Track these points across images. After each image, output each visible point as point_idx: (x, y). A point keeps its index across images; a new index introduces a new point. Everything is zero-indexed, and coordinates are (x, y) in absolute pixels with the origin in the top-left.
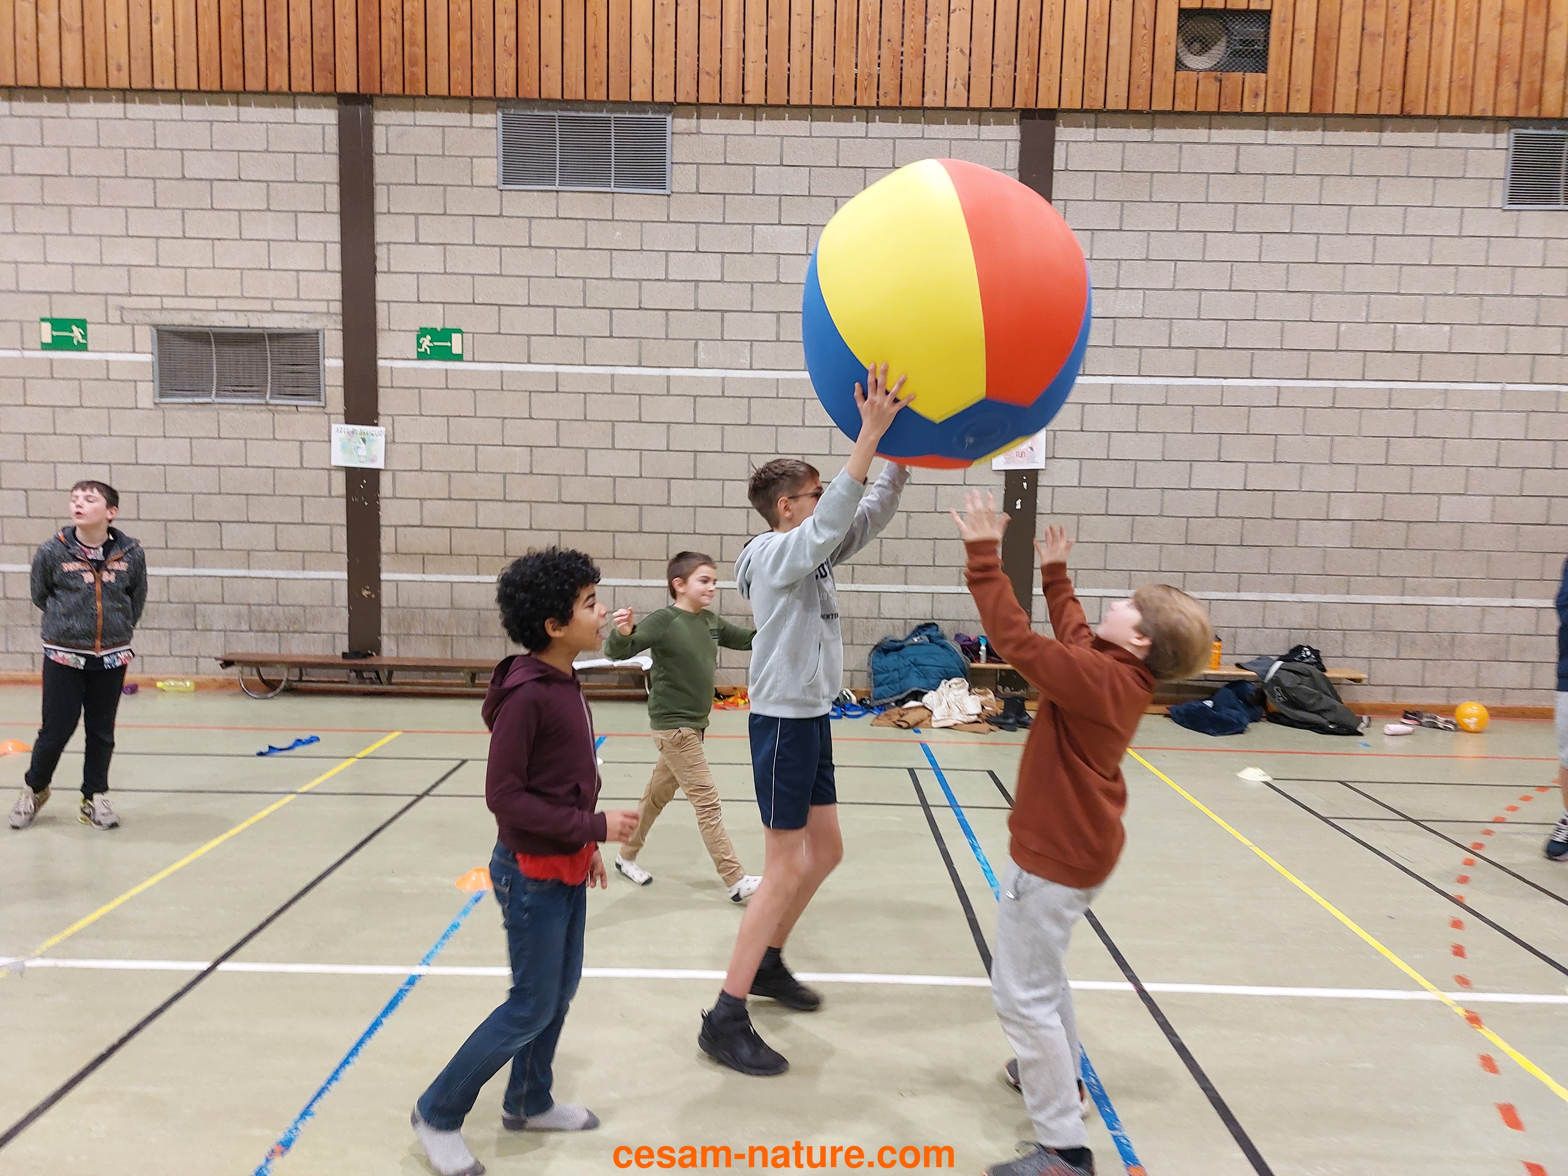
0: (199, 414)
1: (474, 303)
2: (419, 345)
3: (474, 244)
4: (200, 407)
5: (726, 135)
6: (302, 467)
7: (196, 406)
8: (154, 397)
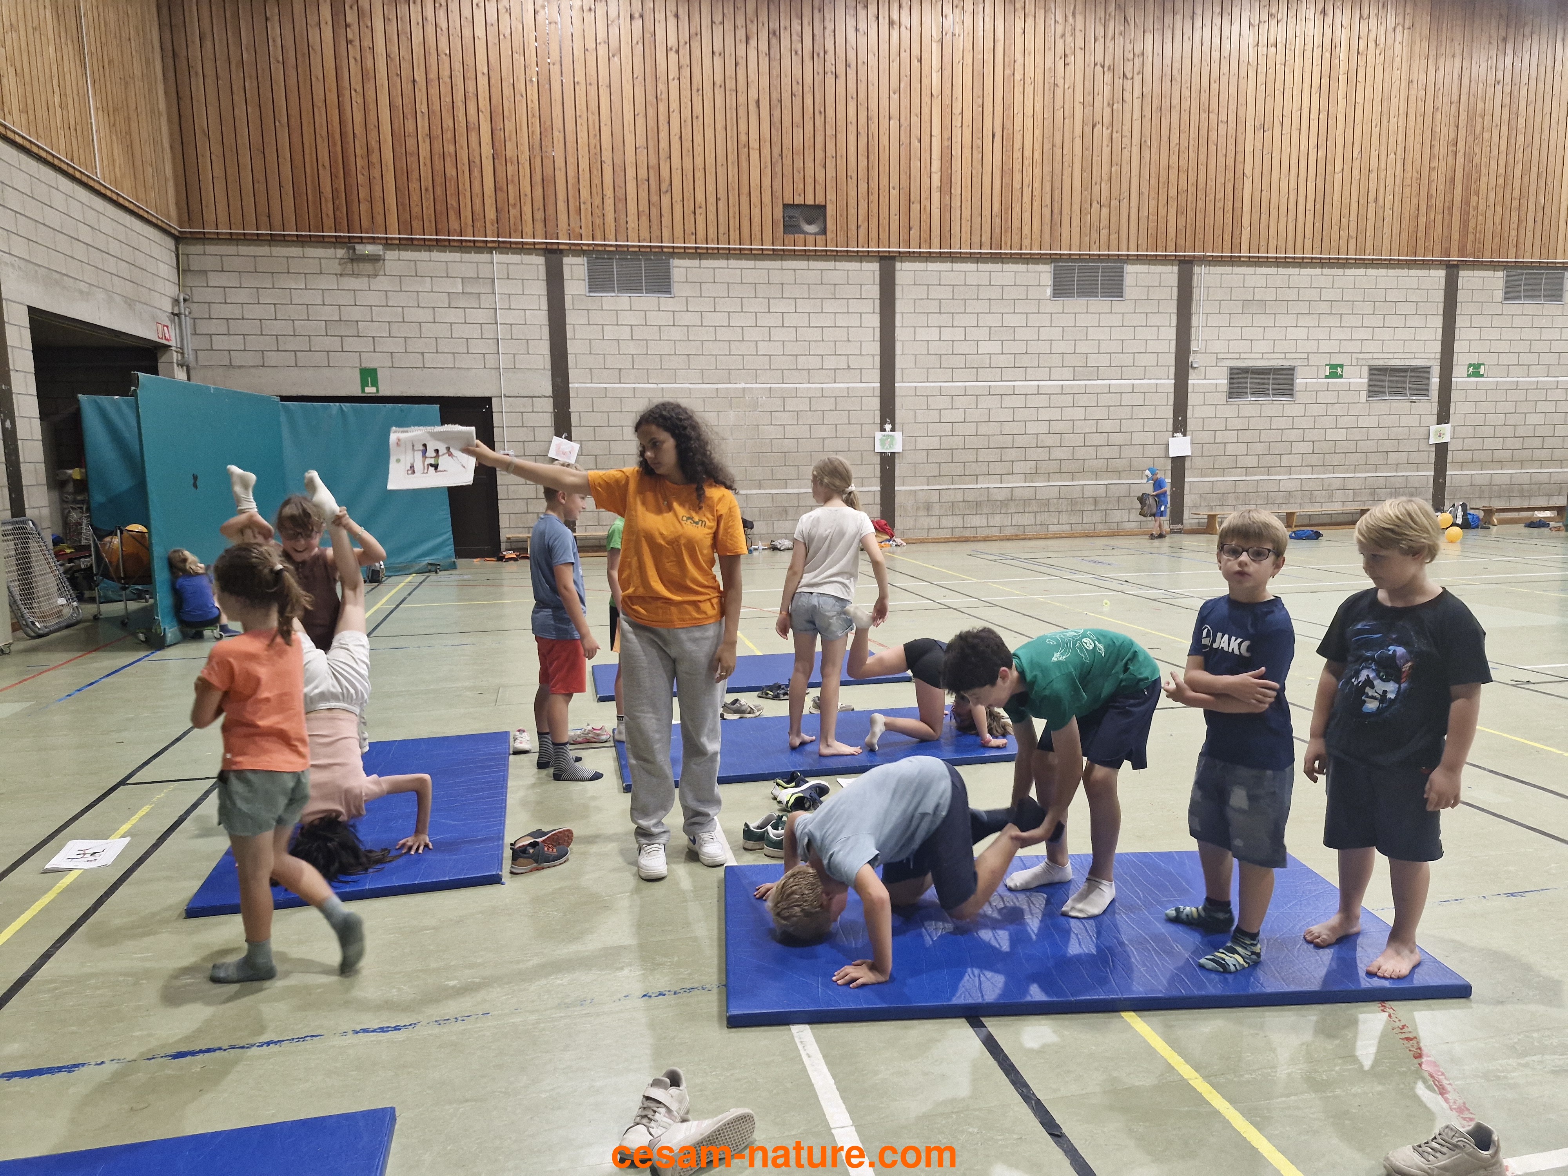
0: (1383, 404)
1: (1490, 352)
2: (1468, 371)
3: (1492, 327)
4: (1385, 401)
6: (1420, 426)
7: (1382, 401)
8: (1367, 398)
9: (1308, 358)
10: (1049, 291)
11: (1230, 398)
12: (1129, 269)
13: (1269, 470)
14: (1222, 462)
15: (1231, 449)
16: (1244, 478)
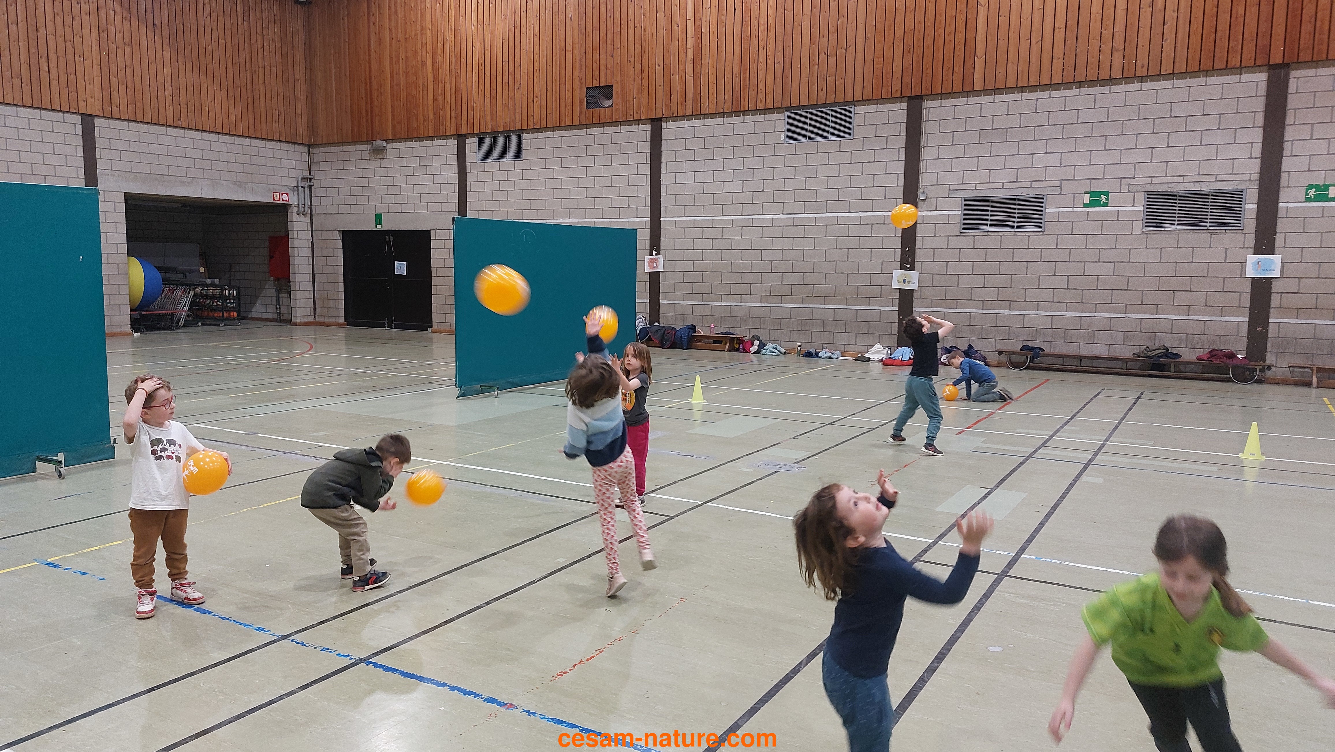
0: (1167, 236)
2: (1307, 194)
4: (1168, 232)
7: (1166, 232)
8: (1142, 229)
10: (783, 136)
11: (965, 229)
12: (858, 109)
13: (1010, 304)
14: (954, 294)
15: (964, 281)
16: (980, 311)
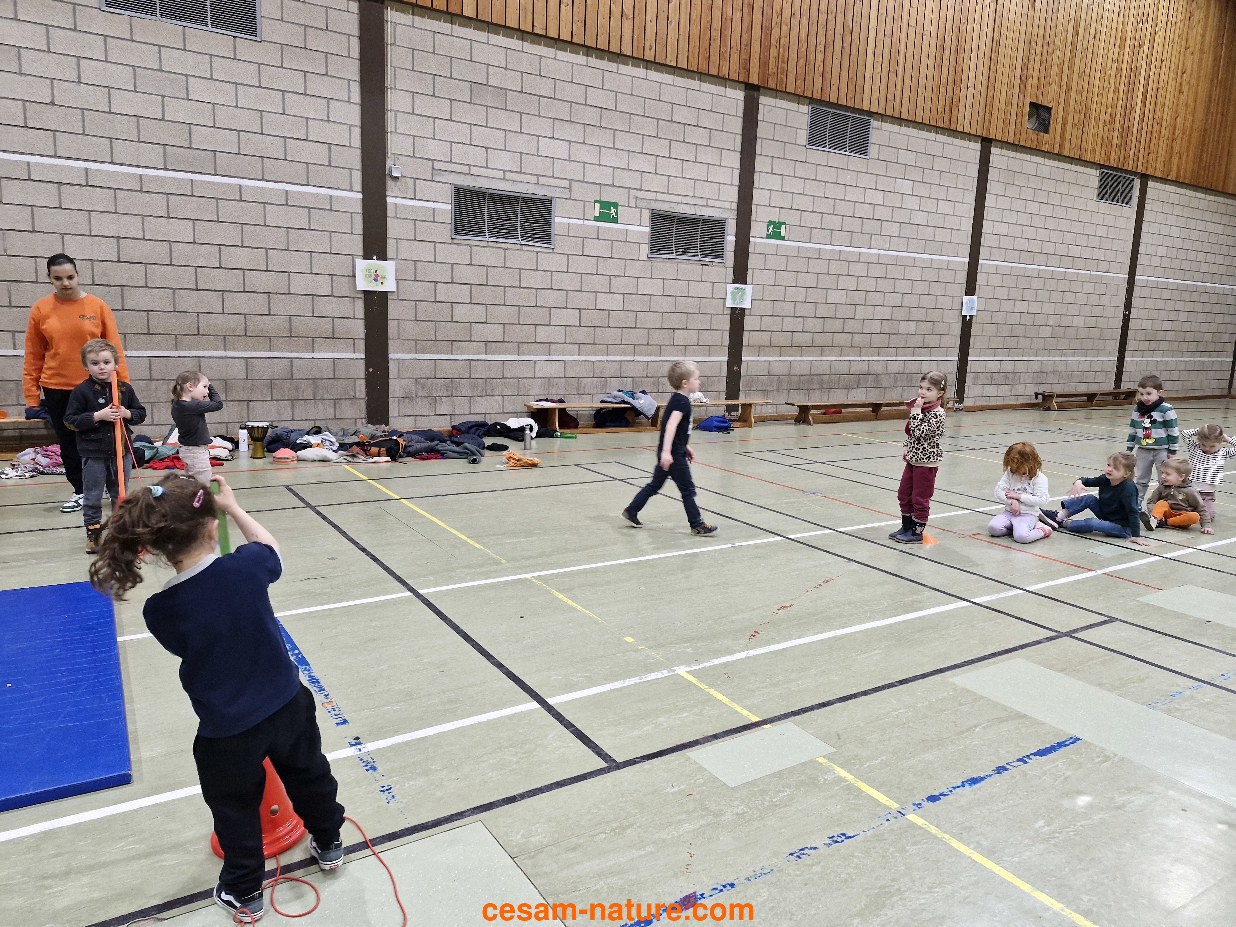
0: (668, 265)
1: (791, 209)
2: (768, 230)
3: (794, 176)
4: (669, 260)
5: (890, 132)
6: (713, 298)
8: (648, 254)
9: (570, 189)
11: (456, 233)
14: (447, 331)
15: (461, 312)
